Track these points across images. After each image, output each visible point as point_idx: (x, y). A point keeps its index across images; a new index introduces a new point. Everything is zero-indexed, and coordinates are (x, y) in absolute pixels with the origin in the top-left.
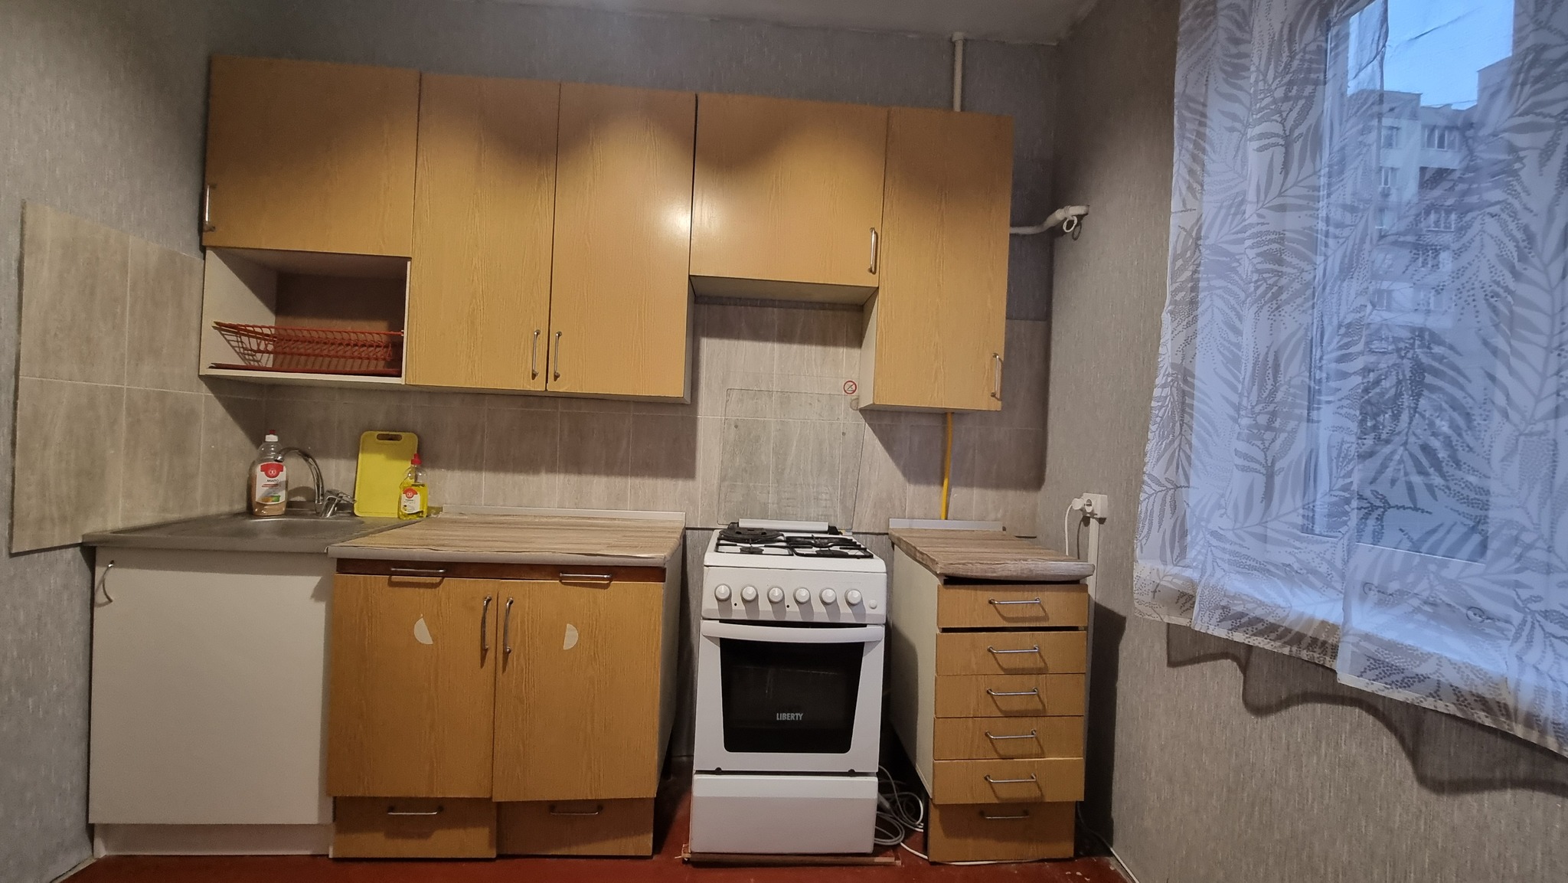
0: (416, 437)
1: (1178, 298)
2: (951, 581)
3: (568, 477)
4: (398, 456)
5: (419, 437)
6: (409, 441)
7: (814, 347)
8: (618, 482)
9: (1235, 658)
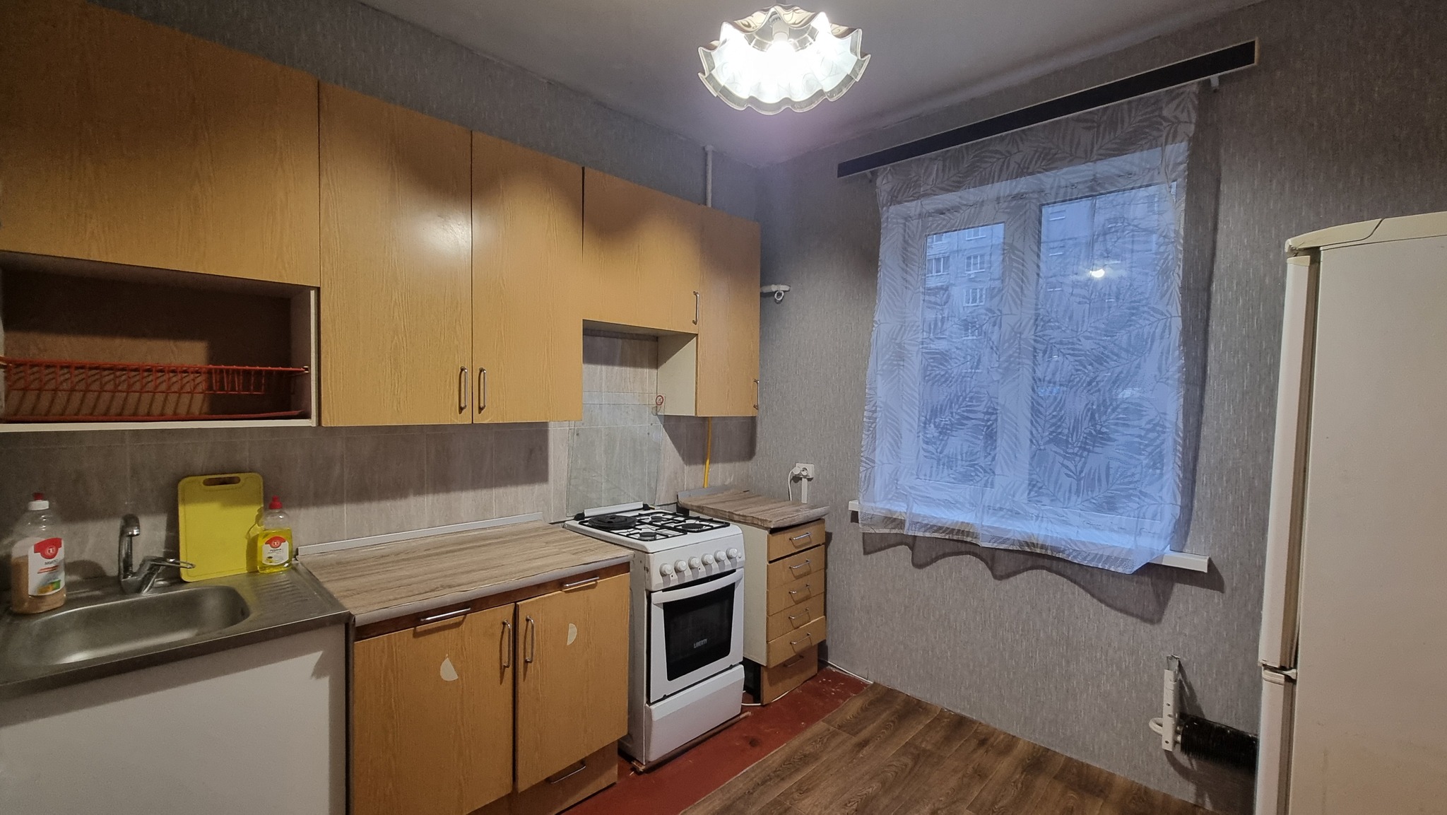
0: (261, 478)
1: (884, 368)
2: (773, 531)
3: (436, 497)
4: (245, 501)
5: (263, 477)
6: (253, 483)
7: (628, 368)
8: (483, 495)
9: (906, 544)
